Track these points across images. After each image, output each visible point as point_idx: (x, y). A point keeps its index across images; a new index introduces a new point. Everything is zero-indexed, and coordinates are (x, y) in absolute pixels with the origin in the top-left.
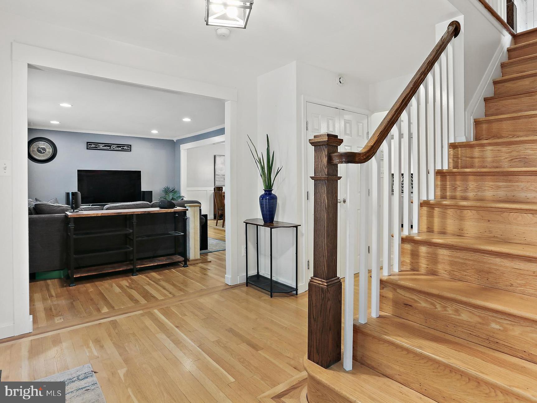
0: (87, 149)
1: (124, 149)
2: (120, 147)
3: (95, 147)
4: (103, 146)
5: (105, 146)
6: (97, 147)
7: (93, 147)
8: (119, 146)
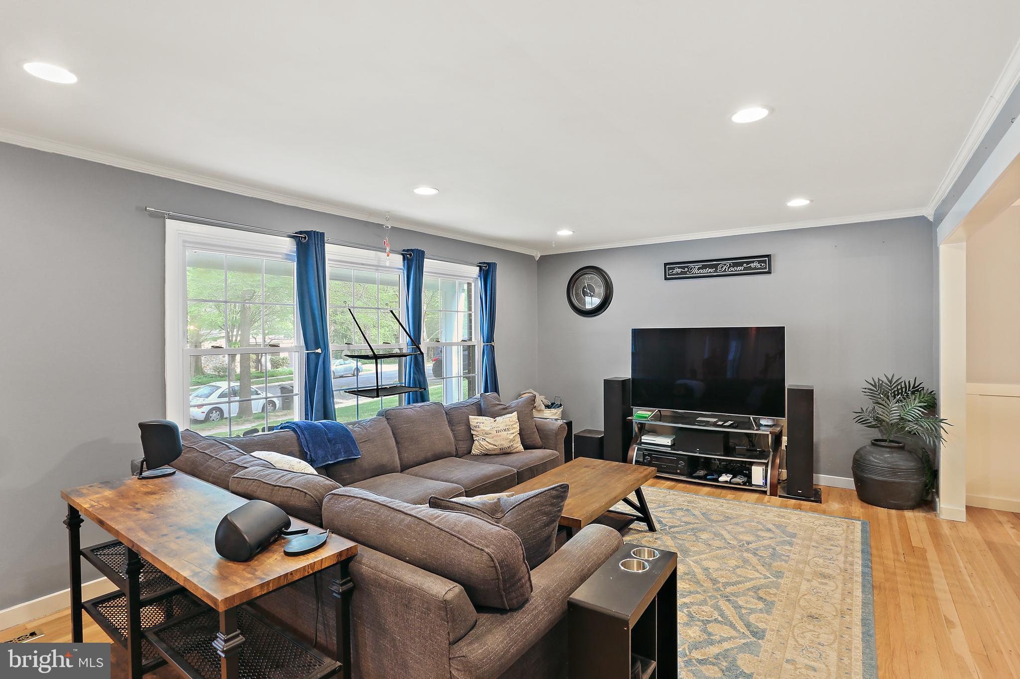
0: (666, 279)
1: (750, 268)
2: (741, 264)
3: (682, 273)
4: (699, 269)
5: (704, 267)
6: (685, 273)
7: (677, 274)
8: (737, 262)
